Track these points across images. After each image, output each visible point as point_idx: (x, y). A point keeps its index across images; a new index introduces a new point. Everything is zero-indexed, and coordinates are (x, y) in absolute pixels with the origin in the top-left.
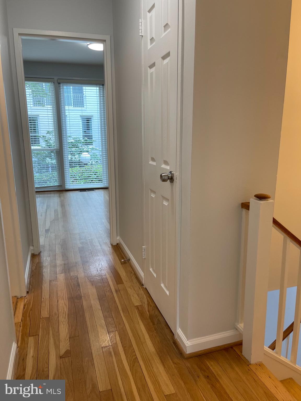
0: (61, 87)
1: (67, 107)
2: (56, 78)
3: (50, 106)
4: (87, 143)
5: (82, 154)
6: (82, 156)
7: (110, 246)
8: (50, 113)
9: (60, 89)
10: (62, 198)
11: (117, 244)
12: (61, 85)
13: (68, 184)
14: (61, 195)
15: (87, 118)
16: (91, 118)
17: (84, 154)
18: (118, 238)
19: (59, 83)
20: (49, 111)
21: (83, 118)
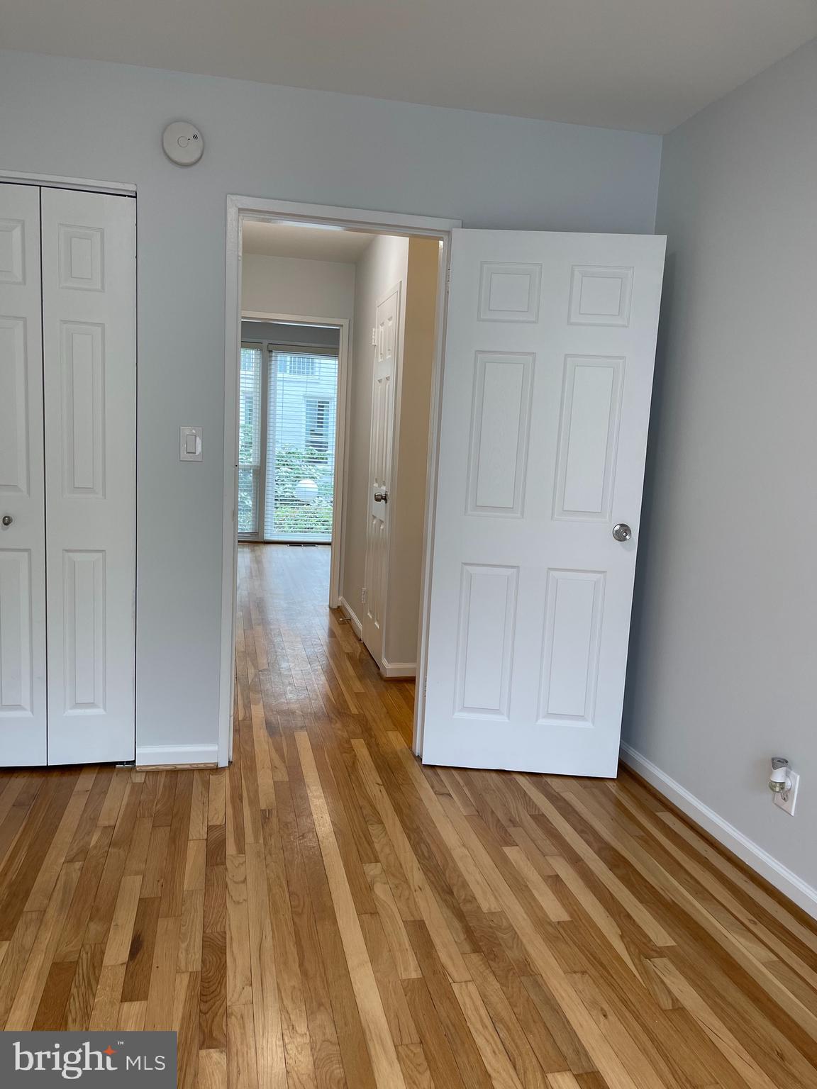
0: (273, 358)
1: (280, 375)
2: (265, 342)
3: (251, 373)
4: (313, 458)
5: (300, 482)
6: (299, 485)
7: (328, 609)
8: (250, 386)
9: (271, 361)
10: (258, 553)
11: (339, 607)
12: (274, 354)
13: (269, 531)
14: (256, 548)
15: (319, 402)
16: (328, 403)
17: (303, 481)
18: (341, 598)
19: (271, 351)
20: (248, 381)
21: (310, 402)
